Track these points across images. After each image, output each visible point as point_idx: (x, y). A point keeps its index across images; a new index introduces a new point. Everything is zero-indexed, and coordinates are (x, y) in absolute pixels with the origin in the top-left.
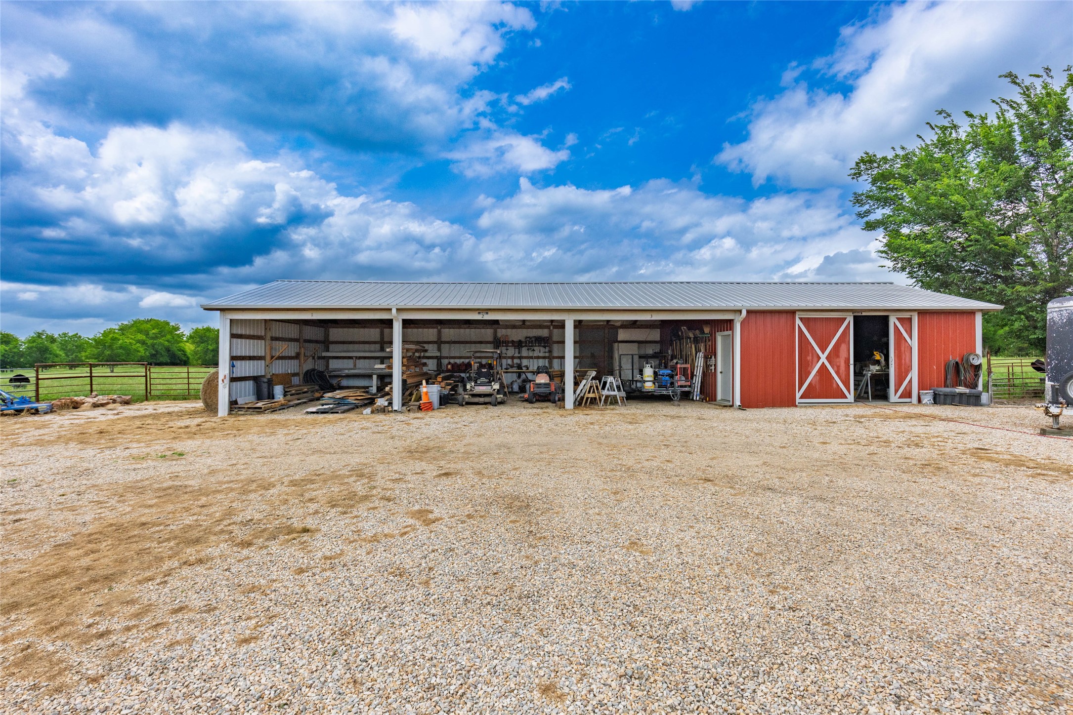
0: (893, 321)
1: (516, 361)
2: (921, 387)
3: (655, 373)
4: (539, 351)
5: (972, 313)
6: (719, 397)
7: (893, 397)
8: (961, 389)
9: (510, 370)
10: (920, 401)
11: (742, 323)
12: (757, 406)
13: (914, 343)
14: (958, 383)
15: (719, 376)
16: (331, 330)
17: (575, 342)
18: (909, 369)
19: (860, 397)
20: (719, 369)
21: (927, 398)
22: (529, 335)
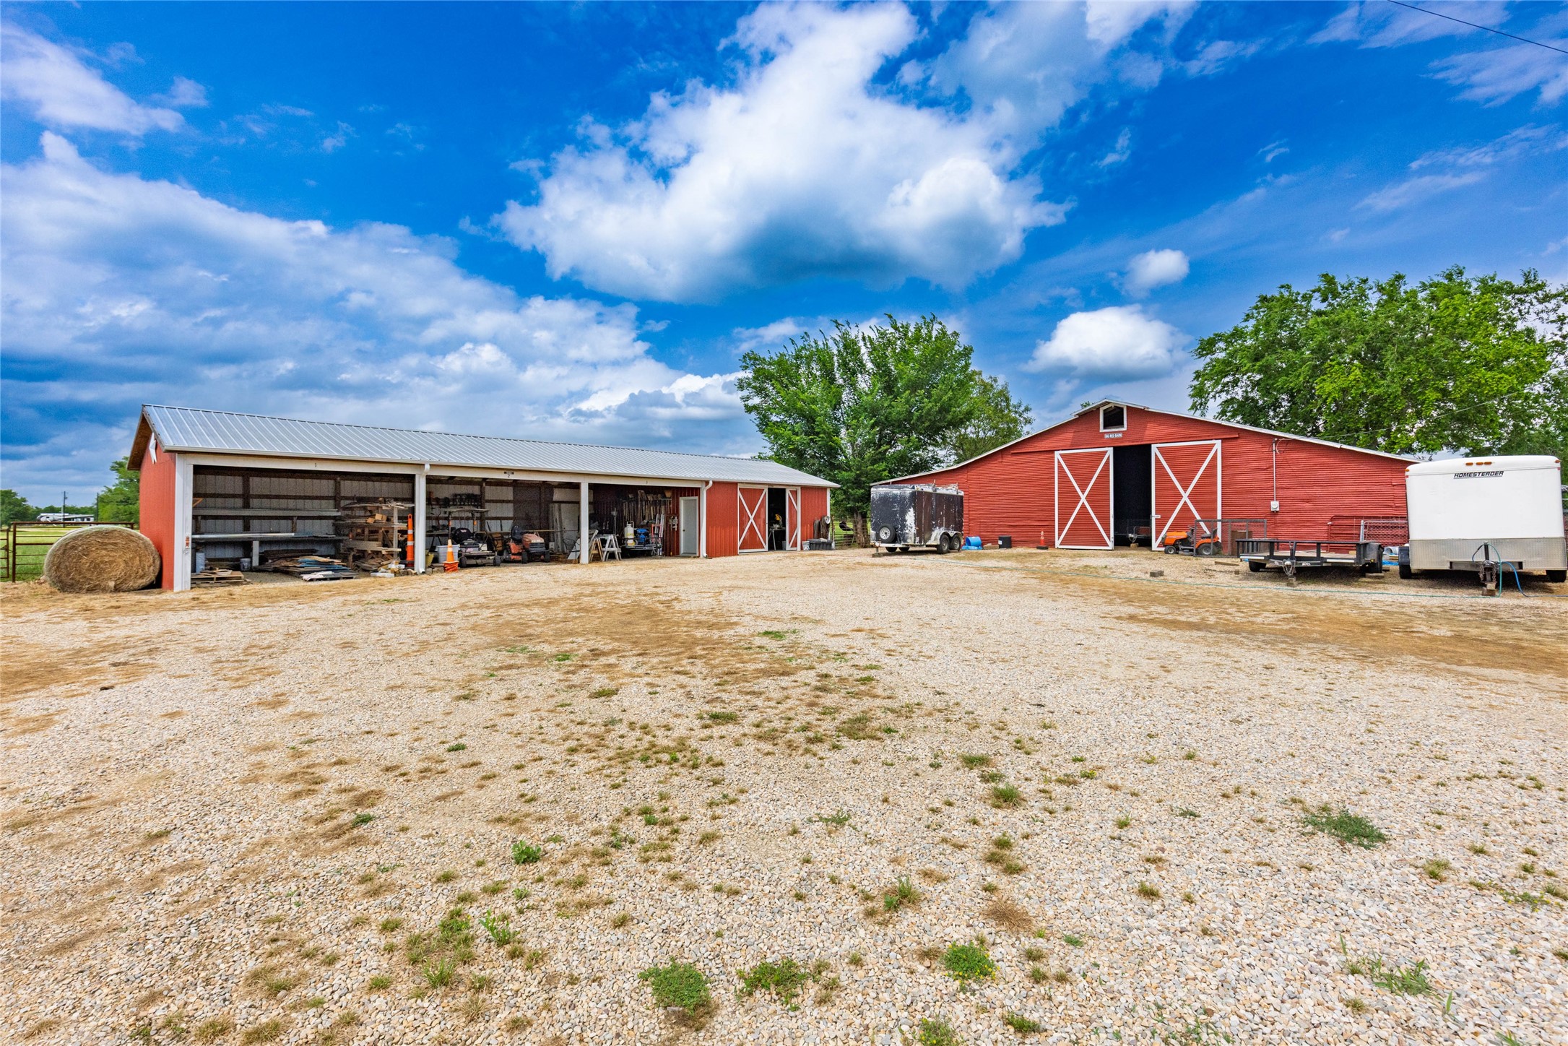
0: (788, 493)
1: (441, 522)
2: (803, 539)
3: (635, 532)
4: (465, 511)
5: (824, 489)
6: (682, 550)
7: (788, 547)
8: (822, 540)
9: (435, 533)
10: (802, 549)
11: (708, 491)
12: (716, 556)
13: (799, 508)
14: (819, 537)
15: (682, 534)
16: (251, 479)
17: (590, 503)
18: (796, 527)
19: (771, 548)
20: (682, 527)
21: (806, 547)
22: (458, 492)
